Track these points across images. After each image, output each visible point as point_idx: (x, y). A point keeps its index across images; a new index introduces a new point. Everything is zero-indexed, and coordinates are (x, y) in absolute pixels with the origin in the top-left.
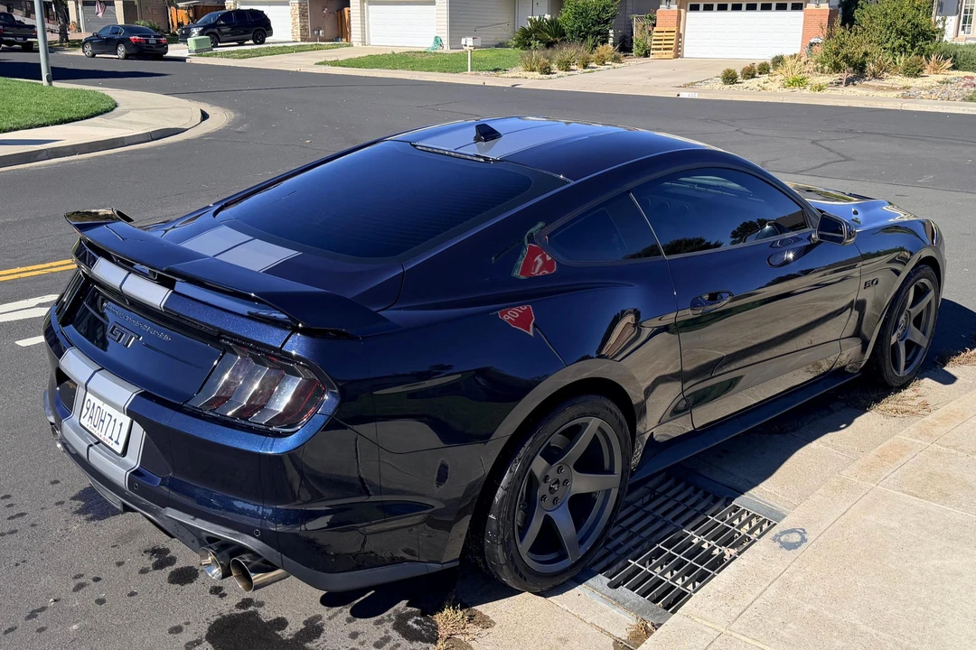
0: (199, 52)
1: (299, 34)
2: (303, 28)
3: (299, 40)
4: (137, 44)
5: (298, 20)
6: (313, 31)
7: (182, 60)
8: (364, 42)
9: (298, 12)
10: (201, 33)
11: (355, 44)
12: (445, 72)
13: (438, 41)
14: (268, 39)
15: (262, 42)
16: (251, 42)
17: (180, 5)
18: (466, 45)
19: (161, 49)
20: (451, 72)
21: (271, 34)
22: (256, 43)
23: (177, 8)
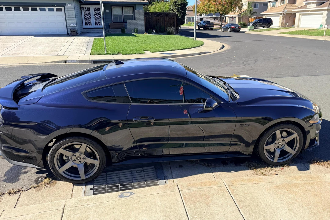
0: (250, 30)
1: (281, 24)
2: (282, 23)
3: (280, 26)
4: (233, 28)
5: (281, 21)
6: (285, 24)
7: (244, 32)
8: (298, 27)
9: (281, 18)
10: (252, 25)
11: (295, 27)
12: (316, 36)
13: (321, 26)
14: (271, 26)
15: (269, 27)
16: (266, 27)
17: (253, 17)
18: (324, 28)
19: (239, 29)
20: (317, 36)
21: (272, 25)
22: (267, 27)
23: (252, 18)
